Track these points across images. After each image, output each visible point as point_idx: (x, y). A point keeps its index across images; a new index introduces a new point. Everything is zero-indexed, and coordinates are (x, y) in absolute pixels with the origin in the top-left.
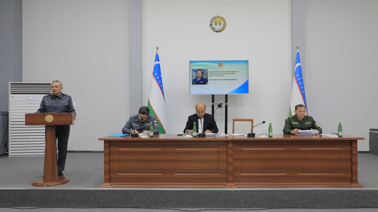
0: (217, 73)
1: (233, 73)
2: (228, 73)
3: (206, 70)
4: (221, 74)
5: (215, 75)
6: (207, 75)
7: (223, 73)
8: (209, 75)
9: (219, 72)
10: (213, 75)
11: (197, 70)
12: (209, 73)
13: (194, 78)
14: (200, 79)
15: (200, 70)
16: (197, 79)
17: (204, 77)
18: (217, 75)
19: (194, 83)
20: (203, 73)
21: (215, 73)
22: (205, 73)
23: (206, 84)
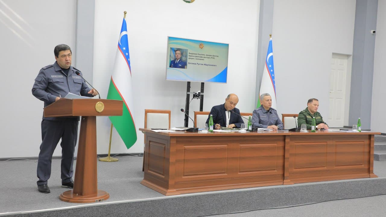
0: (197, 55)
1: (213, 57)
2: (208, 57)
3: (186, 50)
4: (201, 57)
5: (195, 58)
6: (186, 56)
7: (203, 56)
8: (188, 57)
9: (199, 54)
10: (193, 57)
11: (176, 49)
12: (188, 54)
13: (172, 60)
14: (178, 60)
15: (179, 50)
16: (175, 60)
17: (184, 59)
18: (197, 58)
19: (172, 66)
20: (182, 54)
21: (195, 55)
22: (184, 54)
23: (184, 68)
